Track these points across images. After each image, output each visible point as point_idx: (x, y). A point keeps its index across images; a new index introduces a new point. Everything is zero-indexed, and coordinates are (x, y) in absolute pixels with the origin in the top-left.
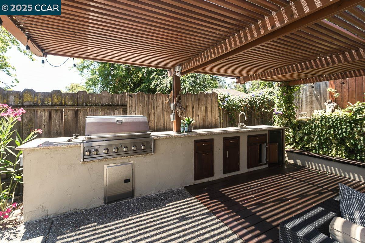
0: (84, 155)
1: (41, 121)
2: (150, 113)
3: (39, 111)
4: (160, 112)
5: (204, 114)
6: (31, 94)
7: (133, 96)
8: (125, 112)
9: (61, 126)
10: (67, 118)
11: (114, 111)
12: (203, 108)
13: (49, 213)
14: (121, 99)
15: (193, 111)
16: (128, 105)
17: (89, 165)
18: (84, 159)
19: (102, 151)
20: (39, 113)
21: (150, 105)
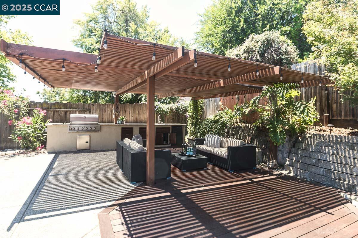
0: (69, 130)
1: (50, 116)
2: (103, 114)
3: (49, 111)
4: (109, 114)
5: (137, 116)
6: (46, 104)
7: (94, 105)
8: (90, 113)
9: (59, 118)
10: (62, 115)
11: (84, 112)
12: (137, 112)
13: (56, 150)
14: (88, 106)
15: (130, 114)
16: (91, 110)
17: (71, 134)
18: (69, 131)
19: (76, 129)
20: (49, 112)
21: (104, 110)
